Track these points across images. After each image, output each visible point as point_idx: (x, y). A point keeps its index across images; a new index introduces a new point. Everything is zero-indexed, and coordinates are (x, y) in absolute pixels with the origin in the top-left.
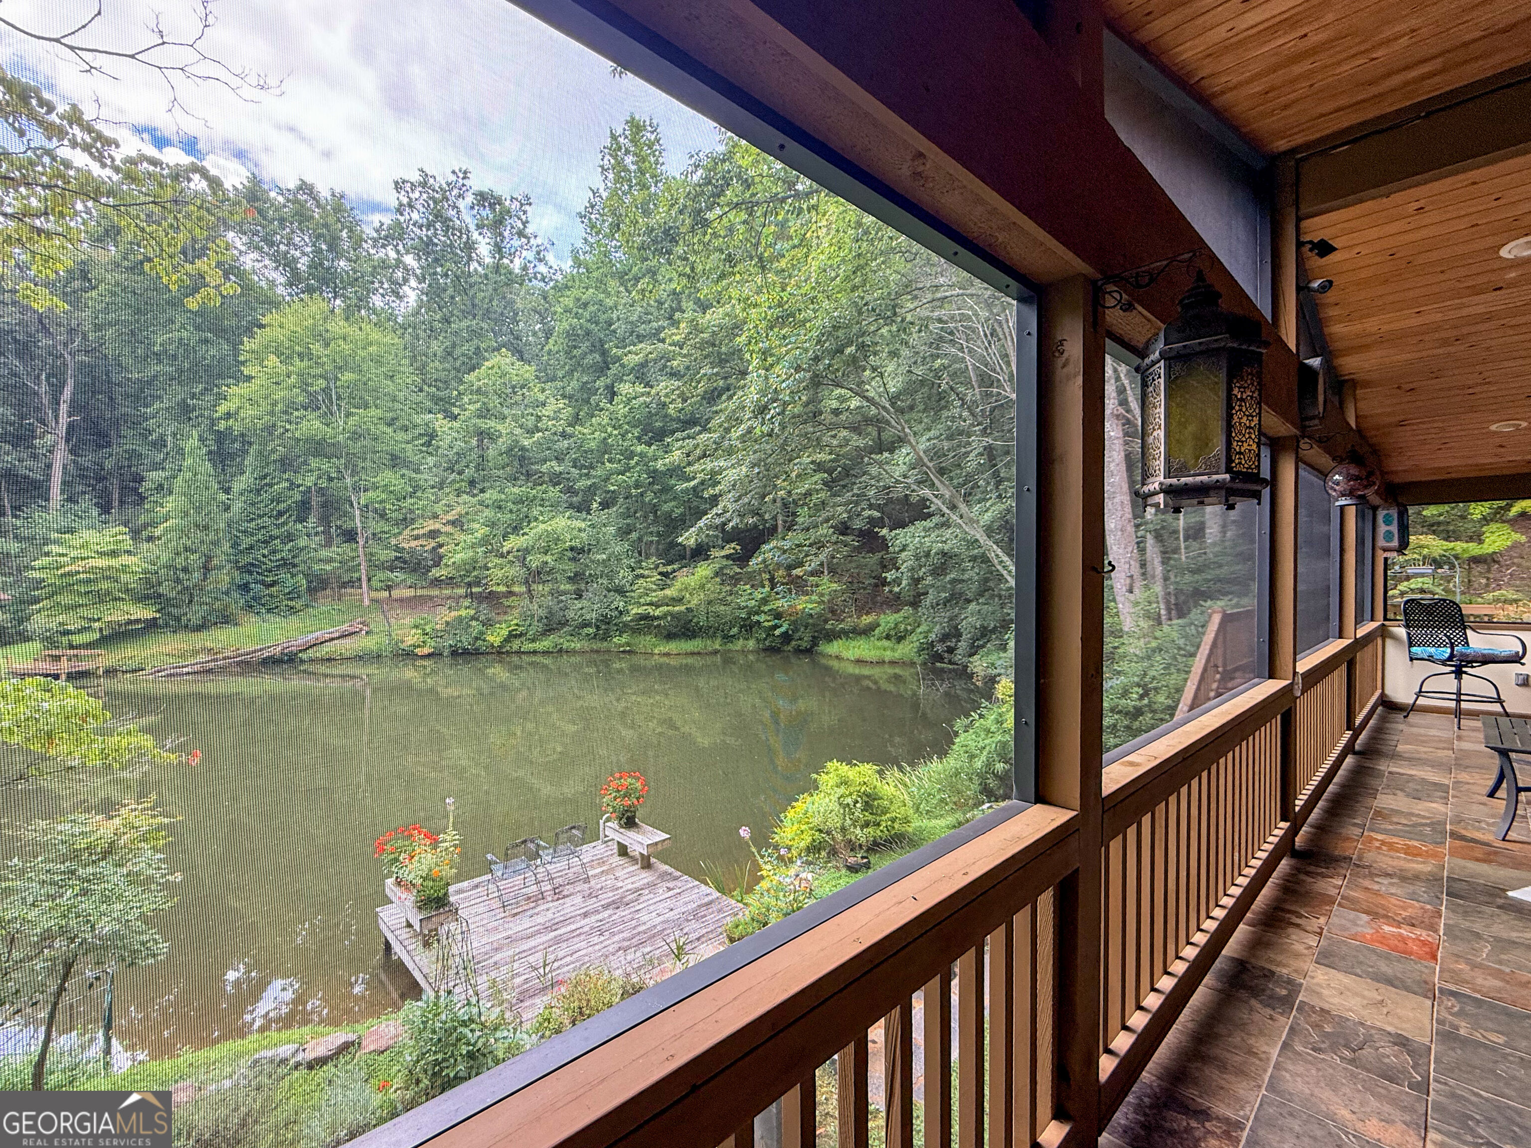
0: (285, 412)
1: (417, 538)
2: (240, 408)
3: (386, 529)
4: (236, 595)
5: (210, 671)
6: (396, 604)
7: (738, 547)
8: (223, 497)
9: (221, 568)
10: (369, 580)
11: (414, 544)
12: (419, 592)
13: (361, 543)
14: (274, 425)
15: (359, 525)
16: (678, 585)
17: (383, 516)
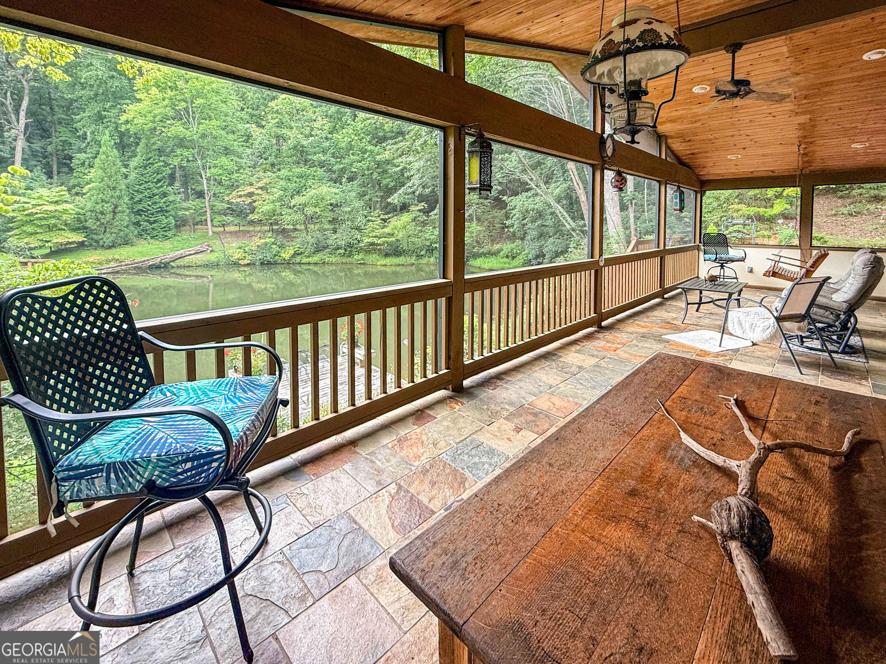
0: (161, 121)
1: (240, 196)
2: (134, 118)
3: (221, 191)
4: (132, 228)
5: (118, 272)
6: (228, 235)
7: (426, 205)
8: (124, 170)
9: (124, 212)
10: (212, 221)
11: (239, 200)
12: (242, 228)
13: (207, 199)
14: (155, 128)
15: (206, 188)
16: (391, 226)
17: (220, 183)
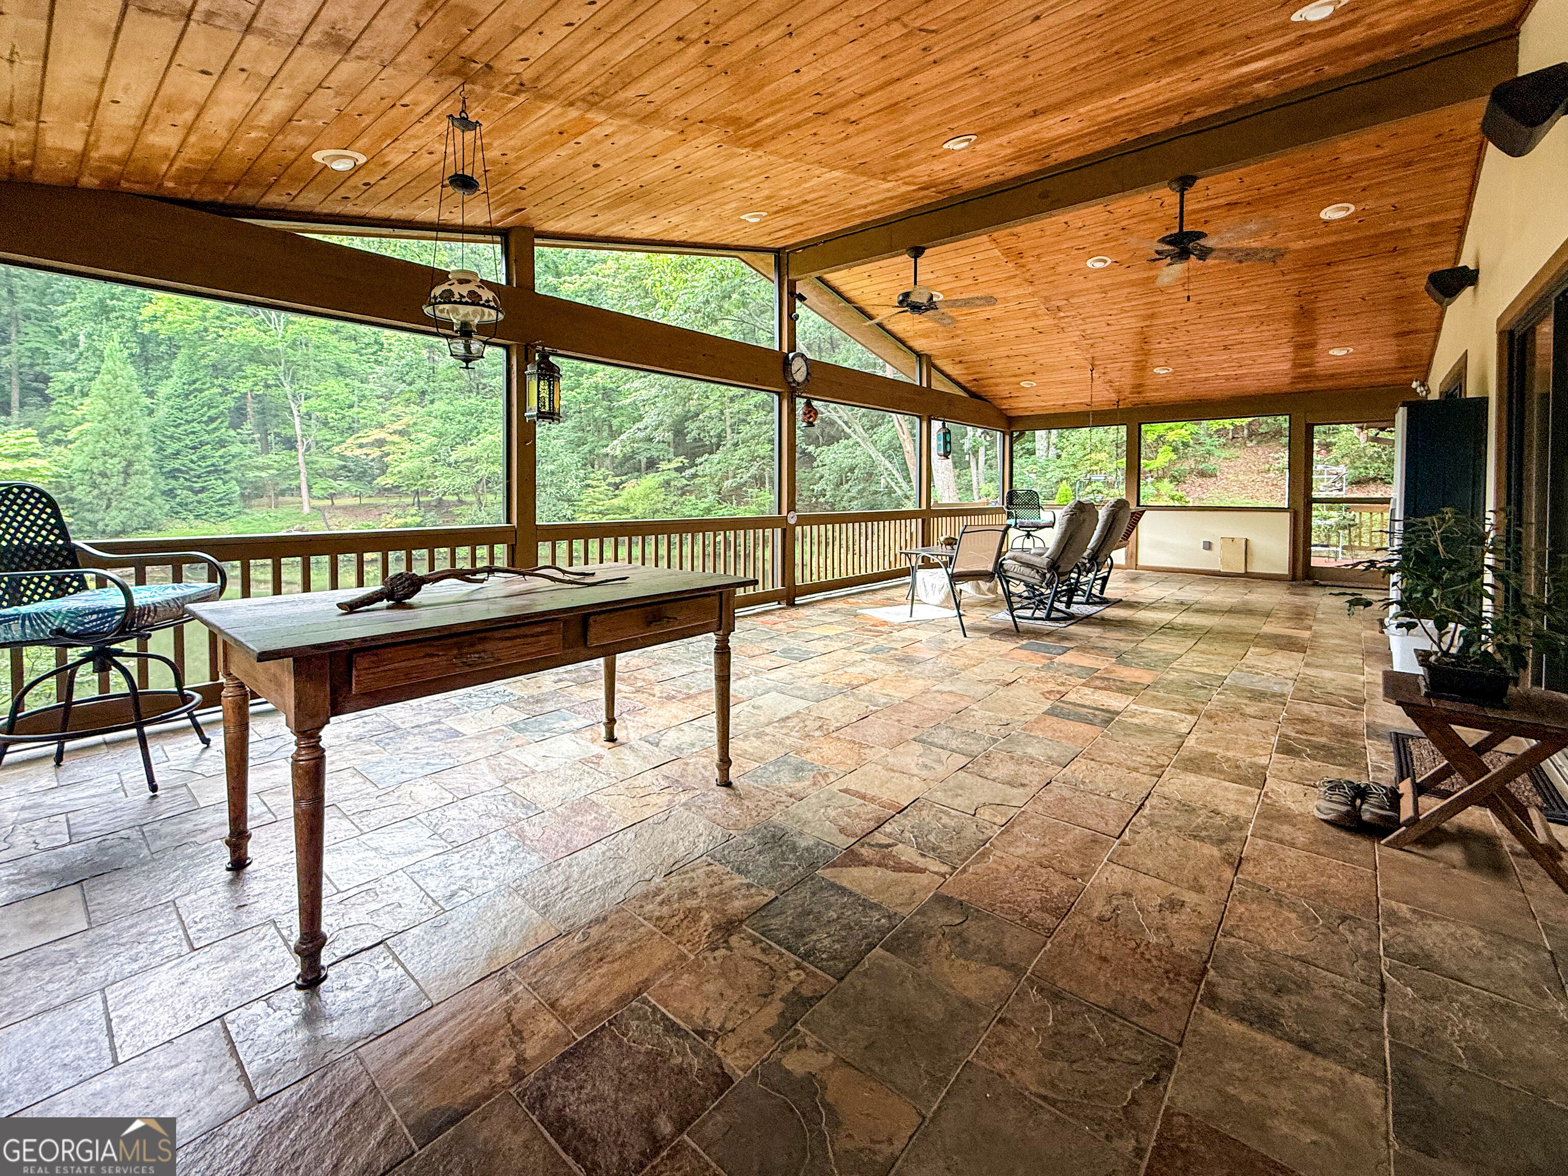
0: (218, 318)
1: (361, 446)
2: (167, 312)
3: (328, 437)
4: (159, 500)
6: (338, 512)
7: (686, 461)
8: (148, 401)
9: (144, 472)
10: (310, 488)
11: (358, 452)
12: (364, 501)
13: (301, 450)
14: (206, 330)
15: (299, 432)
16: (625, 494)
17: (326, 424)
